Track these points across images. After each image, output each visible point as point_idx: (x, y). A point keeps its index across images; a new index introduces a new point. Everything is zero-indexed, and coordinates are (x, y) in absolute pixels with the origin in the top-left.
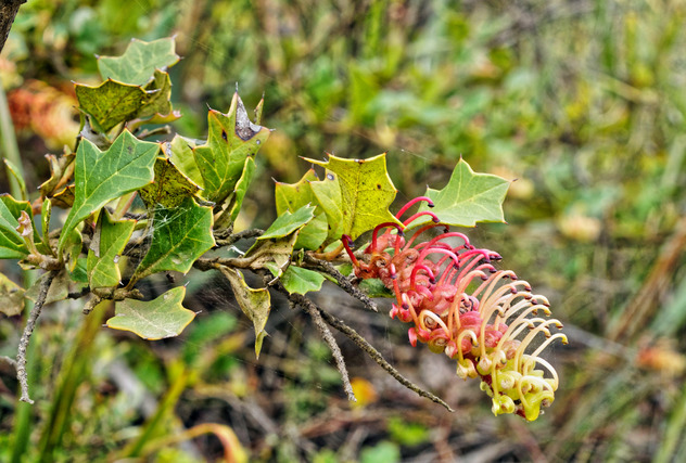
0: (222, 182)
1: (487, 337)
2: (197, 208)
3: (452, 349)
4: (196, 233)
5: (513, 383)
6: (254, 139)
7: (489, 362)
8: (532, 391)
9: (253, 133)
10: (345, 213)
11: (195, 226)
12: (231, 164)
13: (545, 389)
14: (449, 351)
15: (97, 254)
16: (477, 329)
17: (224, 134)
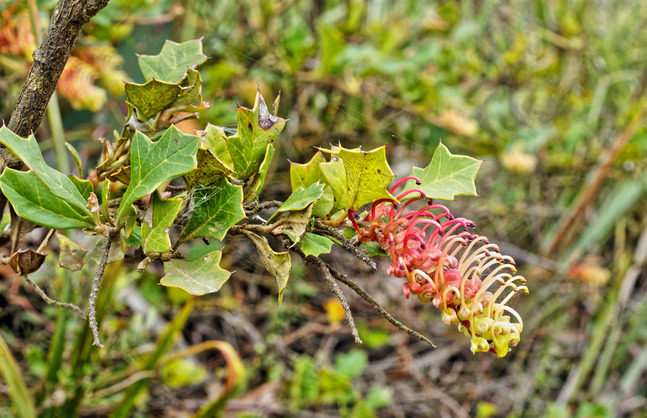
0: (248, 164)
1: (466, 290)
2: (229, 186)
3: (439, 301)
4: (229, 207)
5: (487, 327)
6: (273, 128)
7: (468, 311)
8: (503, 333)
9: (272, 123)
10: (349, 189)
11: (228, 201)
12: (255, 150)
13: (512, 332)
14: (436, 302)
15: (151, 225)
16: (458, 284)
17: (250, 126)
